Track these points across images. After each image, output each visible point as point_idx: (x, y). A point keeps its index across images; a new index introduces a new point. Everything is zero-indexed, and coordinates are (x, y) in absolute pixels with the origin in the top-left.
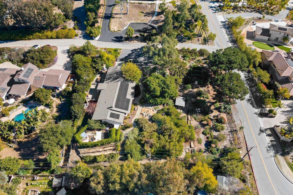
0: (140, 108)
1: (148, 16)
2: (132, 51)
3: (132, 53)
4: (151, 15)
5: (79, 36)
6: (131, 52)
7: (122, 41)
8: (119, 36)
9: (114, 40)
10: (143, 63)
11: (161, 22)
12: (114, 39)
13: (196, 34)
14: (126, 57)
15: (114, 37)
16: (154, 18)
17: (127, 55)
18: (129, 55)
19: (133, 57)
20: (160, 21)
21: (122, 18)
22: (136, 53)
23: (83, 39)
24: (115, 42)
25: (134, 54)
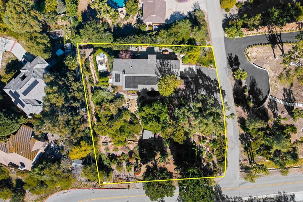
0: (136, 98)
1: (284, 94)
2: (216, 80)
3: (212, 81)
4: (286, 98)
5: (227, 13)
6: (213, 79)
7: (231, 66)
8: (239, 61)
9: (230, 57)
10: (195, 94)
11: (273, 112)
12: (233, 56)
13: (253, 157)
14: (204, 75)
15: (236, 55)
16: (280, 103)
17: (207, 75)
18: (208, 78)
19: (206, 83)
20: (276, 110)
21: (275, 58)
22: (213, 85)
23: (223, 19)
24: (228, 58)
25: (209, 83)
